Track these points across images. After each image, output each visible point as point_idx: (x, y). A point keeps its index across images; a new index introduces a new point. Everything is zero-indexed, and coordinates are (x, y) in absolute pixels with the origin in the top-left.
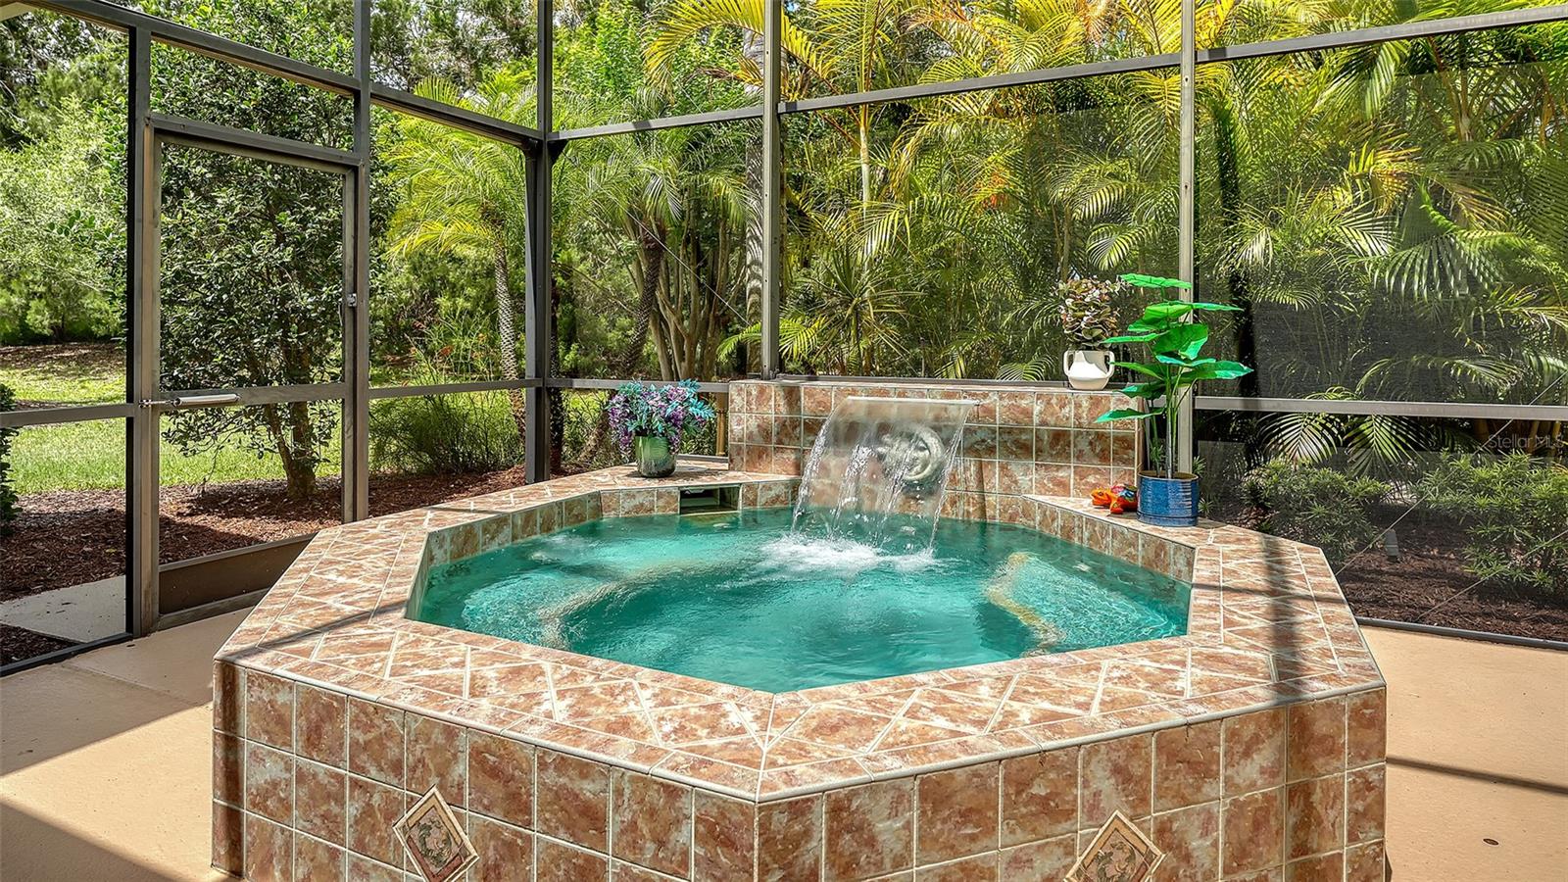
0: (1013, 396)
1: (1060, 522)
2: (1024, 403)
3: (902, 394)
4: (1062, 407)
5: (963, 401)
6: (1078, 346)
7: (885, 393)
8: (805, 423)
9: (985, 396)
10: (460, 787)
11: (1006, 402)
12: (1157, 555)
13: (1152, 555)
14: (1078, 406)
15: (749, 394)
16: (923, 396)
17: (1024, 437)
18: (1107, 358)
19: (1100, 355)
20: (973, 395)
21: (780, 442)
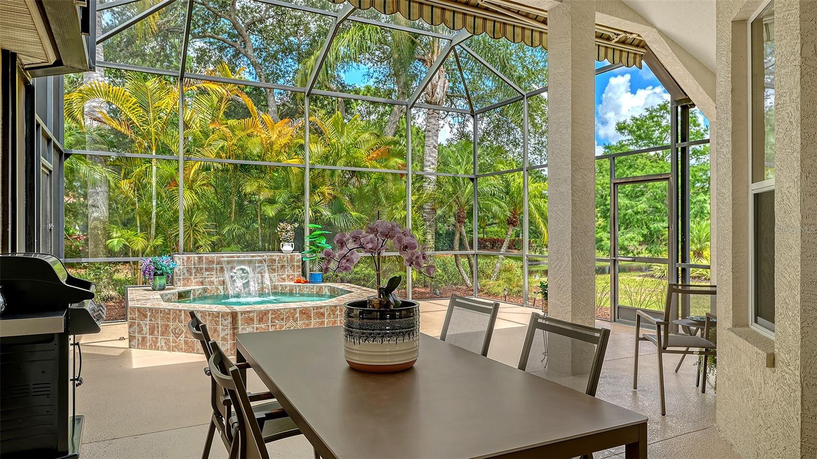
0: (271, 256)
1: (288, 288)
2: (274, 258)
3: (239, 257)
4: (284, 258)
5: (256, 258)
6: (285, 241)
7: (233, 257)
8: (205, 268)
9: (263, 256)
10: (297, 318)
11: (269, 258)
12: (320, 290)
13: (318, 290)
14: (287, 258)
15: (183, 259)
16: (245, 257)
17: (274, 267)
18: (292, 245)
19: (291, 244)
20: (260, 256)
21: (196, 275)
